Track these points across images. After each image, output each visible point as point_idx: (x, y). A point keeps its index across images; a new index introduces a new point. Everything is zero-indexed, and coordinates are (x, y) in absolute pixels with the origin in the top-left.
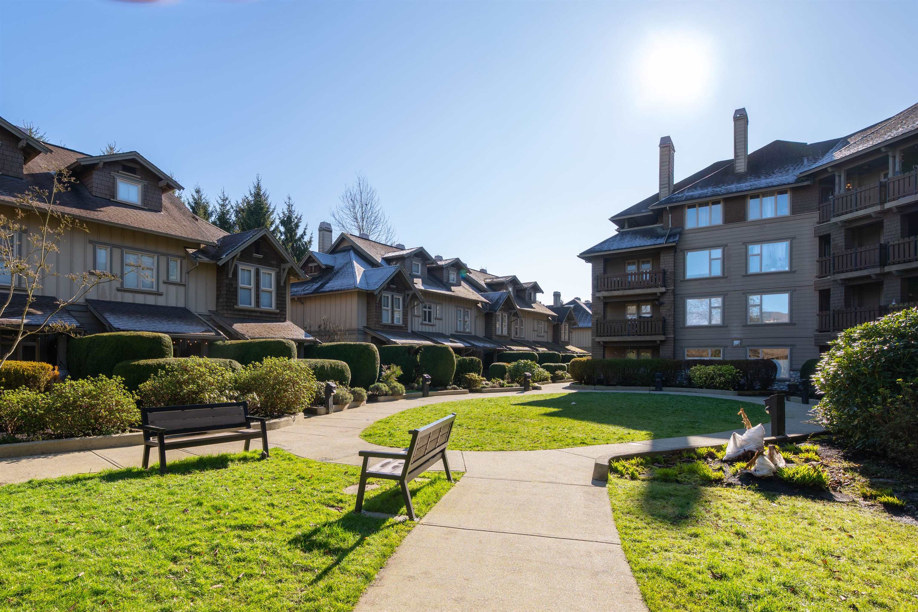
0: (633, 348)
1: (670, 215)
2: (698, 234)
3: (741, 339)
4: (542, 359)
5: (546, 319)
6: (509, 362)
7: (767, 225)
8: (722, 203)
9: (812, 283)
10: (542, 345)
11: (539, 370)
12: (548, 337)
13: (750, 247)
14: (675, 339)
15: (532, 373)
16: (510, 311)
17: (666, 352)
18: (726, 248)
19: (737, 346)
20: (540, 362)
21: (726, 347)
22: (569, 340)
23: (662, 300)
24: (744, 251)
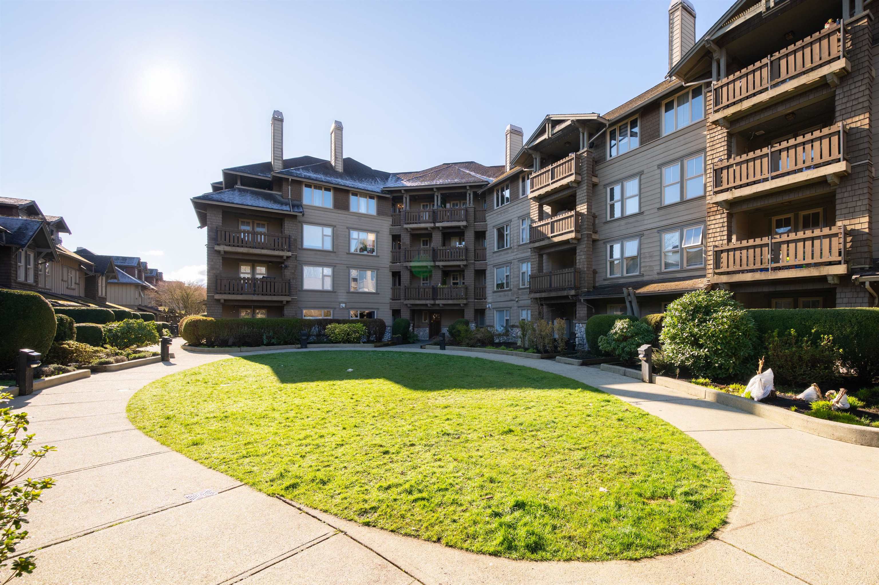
0: (246, 307)
1: (290, 187)
2: (316, 211)
3: (345, 303)
5: (77, 268)
7: (363, 218)
8: (332, 191)
9: (388, 266)
12: (79, 291)
13: (351, 232)
14: (297, 301)
16: (40, 250)
18: (335, 229)
19: (343, 308)
21: (335, 308)
22: (106, 295)
23: (286, 263)
24: (347, 233)
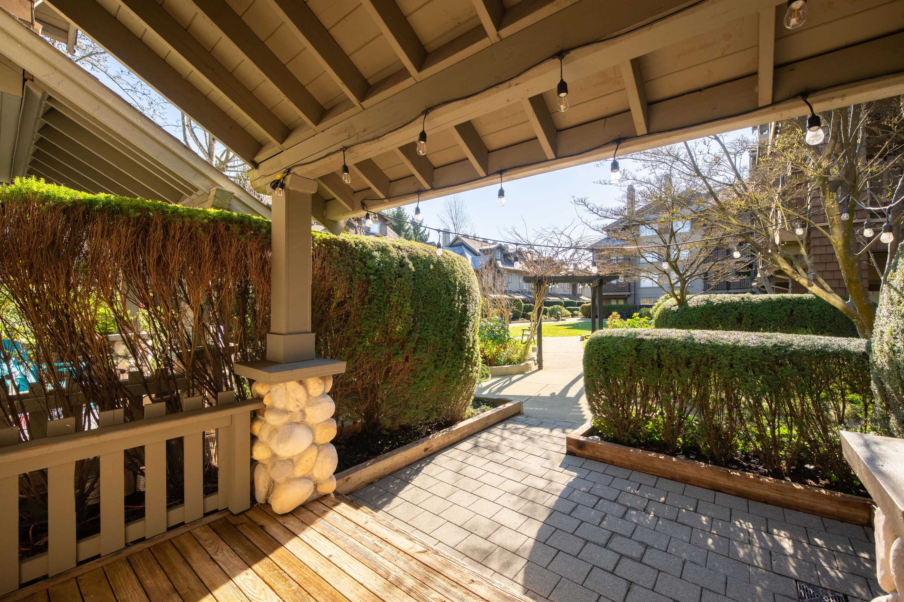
0: (614, 299)
4: (566, 304)
6: (549, 306)
10: (566, 296)
11: (565, 311)
12: (569, 292)
14: (635, 295)
15: (561, 311)
17: (630, 301)
20: (565, 307)
